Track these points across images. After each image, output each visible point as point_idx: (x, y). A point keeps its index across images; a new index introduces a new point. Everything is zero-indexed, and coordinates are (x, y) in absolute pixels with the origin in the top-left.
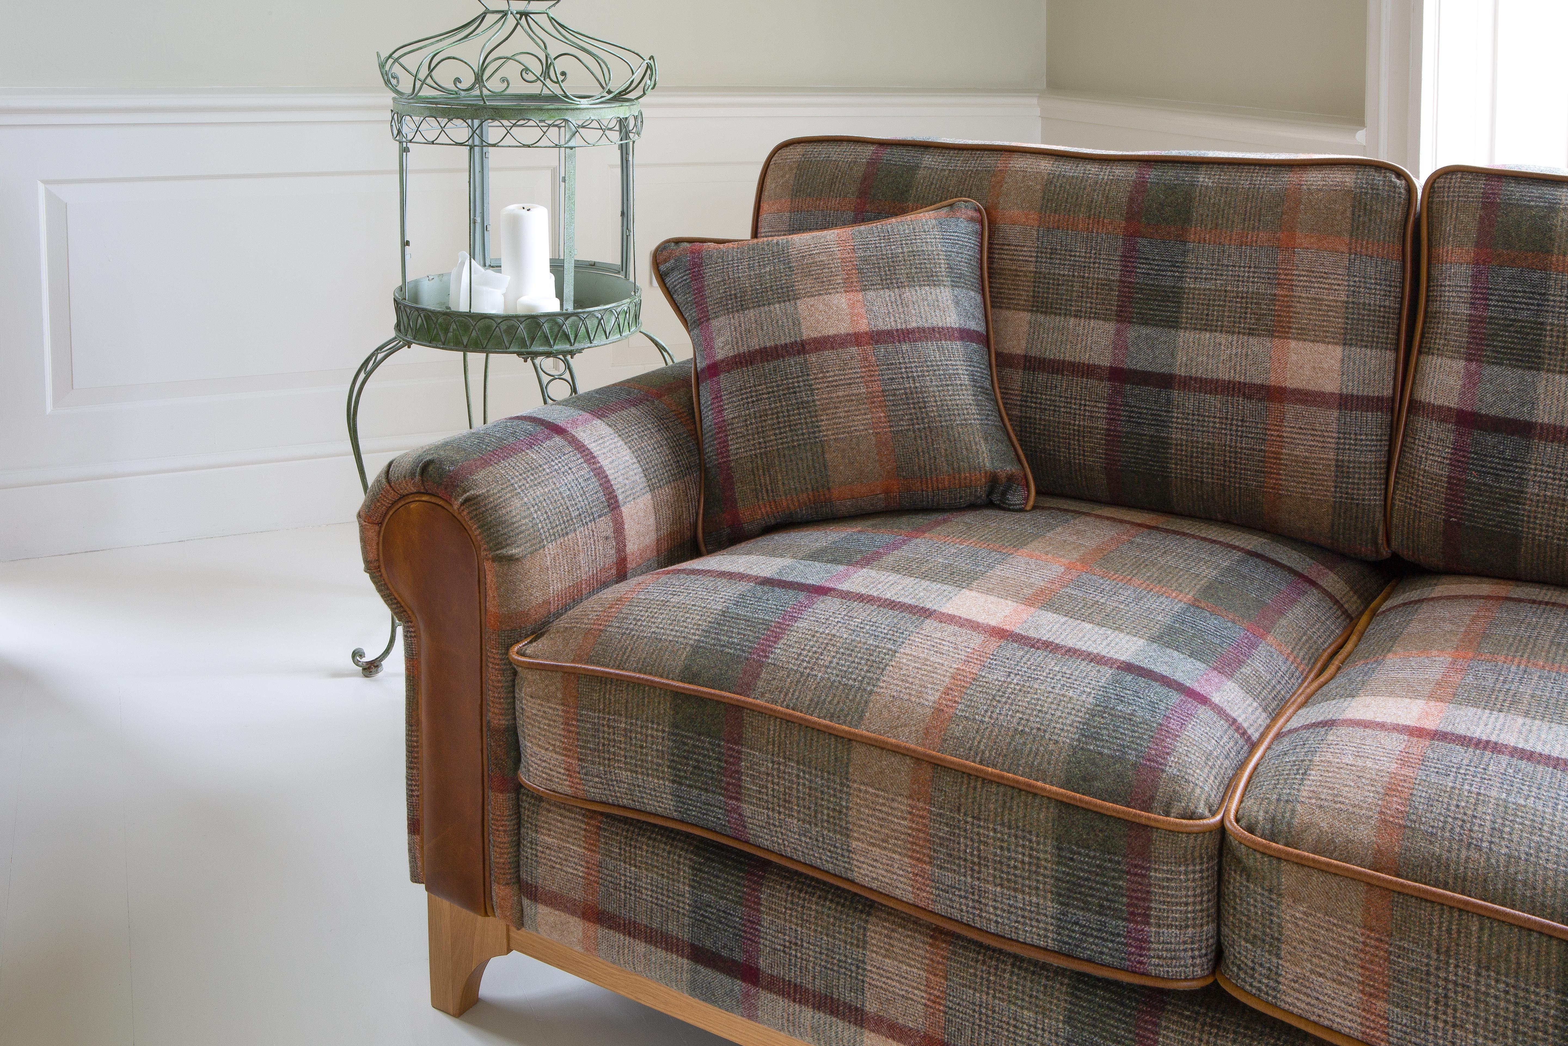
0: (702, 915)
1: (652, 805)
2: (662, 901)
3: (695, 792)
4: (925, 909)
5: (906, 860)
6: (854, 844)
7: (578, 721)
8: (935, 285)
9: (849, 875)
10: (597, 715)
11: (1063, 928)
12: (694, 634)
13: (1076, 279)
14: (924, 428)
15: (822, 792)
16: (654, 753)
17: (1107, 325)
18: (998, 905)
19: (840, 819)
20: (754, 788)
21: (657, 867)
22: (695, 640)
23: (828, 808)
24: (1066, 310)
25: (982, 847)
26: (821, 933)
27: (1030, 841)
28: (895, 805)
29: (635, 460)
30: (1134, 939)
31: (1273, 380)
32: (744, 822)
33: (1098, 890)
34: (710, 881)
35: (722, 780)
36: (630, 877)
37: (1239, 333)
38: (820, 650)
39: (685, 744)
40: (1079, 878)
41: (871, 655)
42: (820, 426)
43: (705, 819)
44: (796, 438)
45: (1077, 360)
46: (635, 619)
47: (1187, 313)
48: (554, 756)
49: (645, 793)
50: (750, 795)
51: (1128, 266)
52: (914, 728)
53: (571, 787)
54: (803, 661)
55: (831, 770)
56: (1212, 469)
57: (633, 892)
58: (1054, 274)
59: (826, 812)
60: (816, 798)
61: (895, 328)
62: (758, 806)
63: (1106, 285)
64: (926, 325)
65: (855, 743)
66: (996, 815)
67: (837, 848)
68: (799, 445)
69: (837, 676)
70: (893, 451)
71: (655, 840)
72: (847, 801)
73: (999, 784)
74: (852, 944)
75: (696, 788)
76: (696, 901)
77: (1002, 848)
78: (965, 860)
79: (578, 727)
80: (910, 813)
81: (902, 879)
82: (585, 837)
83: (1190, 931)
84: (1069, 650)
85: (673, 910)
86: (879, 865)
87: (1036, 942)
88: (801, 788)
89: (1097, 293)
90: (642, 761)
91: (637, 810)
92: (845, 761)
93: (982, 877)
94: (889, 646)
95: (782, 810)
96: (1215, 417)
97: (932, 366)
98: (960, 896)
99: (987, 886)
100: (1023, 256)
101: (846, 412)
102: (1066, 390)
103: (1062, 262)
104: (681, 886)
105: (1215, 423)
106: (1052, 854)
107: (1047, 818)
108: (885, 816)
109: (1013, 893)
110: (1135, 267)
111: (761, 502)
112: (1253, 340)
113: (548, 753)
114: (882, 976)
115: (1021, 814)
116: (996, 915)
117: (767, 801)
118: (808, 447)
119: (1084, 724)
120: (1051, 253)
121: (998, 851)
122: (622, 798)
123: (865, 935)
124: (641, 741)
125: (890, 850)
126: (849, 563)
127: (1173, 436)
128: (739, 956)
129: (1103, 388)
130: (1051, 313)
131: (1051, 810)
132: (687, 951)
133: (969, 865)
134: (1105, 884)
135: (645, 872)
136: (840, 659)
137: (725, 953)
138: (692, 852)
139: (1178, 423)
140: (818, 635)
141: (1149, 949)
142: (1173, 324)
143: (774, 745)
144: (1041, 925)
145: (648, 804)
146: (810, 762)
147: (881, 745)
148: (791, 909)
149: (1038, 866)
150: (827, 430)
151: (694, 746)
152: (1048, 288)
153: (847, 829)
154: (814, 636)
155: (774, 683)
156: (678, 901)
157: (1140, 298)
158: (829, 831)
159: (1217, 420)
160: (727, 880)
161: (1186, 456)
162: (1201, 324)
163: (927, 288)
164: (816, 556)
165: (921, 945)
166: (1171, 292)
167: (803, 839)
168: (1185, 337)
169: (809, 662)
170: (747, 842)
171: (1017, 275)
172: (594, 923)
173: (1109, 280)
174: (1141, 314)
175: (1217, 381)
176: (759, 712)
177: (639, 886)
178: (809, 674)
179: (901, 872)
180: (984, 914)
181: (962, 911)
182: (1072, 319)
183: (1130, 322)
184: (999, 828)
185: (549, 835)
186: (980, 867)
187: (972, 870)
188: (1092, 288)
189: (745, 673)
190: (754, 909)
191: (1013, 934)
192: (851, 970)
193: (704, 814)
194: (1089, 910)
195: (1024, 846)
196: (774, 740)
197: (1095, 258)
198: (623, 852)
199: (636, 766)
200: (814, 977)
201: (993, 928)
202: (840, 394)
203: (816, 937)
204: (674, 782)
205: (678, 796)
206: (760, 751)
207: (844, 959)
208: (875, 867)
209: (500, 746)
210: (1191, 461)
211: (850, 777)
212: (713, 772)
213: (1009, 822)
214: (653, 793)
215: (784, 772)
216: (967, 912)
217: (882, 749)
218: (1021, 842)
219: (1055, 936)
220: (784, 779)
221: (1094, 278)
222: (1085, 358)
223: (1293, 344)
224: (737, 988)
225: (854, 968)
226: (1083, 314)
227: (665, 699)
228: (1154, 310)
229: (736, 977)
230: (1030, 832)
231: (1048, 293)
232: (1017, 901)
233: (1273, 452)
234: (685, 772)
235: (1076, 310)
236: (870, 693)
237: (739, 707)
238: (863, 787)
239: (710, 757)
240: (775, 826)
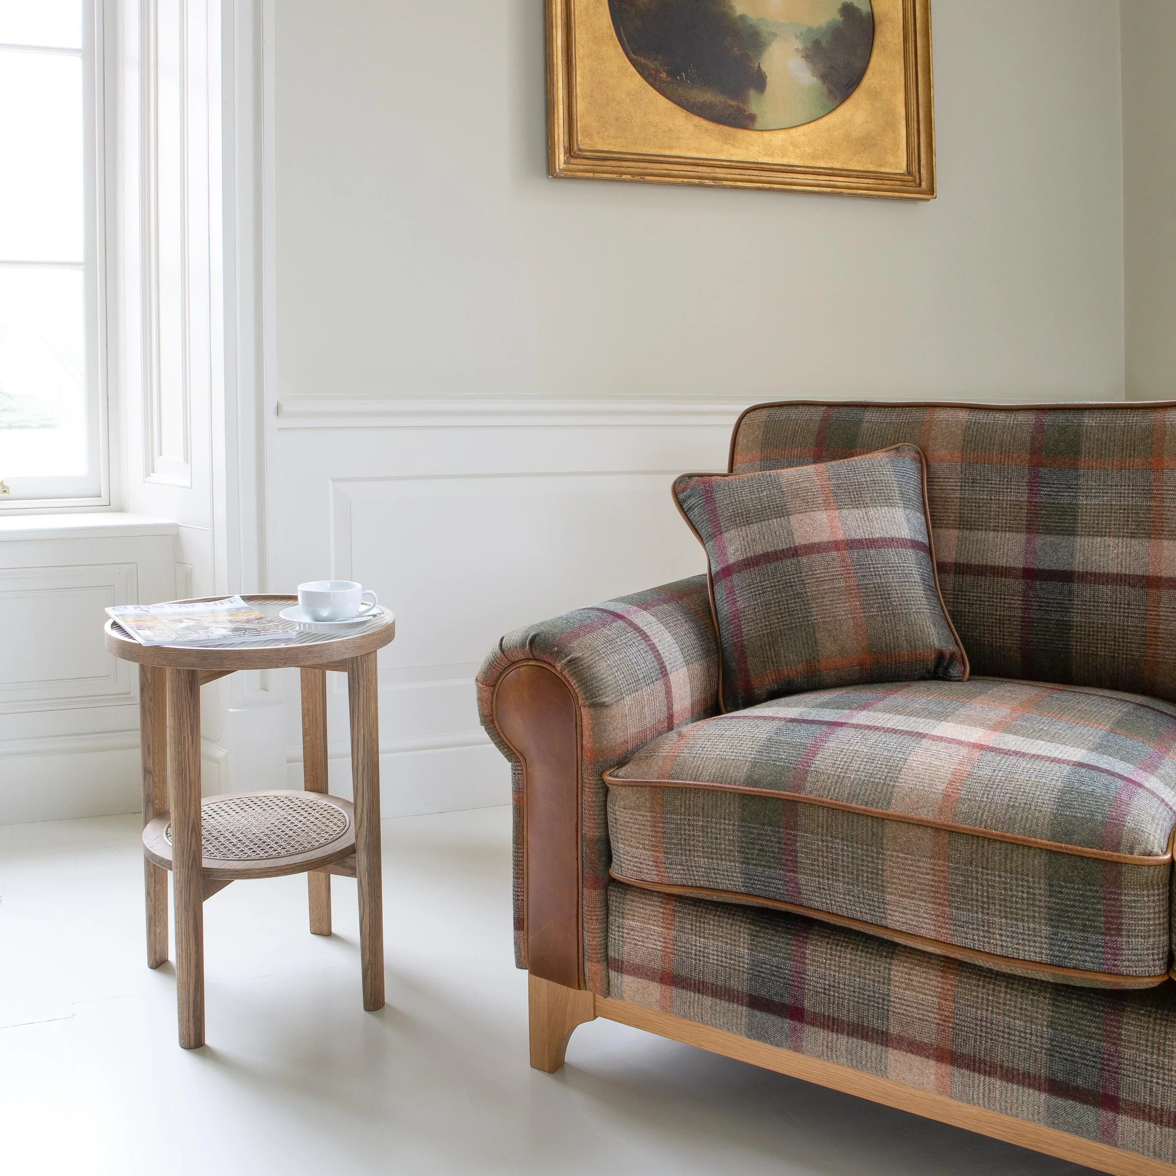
0: (759, 971)
1: (724, 884)
2: (726, 962)
3: (760, 869)
4: (945, 943)
5: (930, 905)
6: (888, 897)
7: (663, 823)
8: (891, 506)
9: (884, 923)
10: (679, 817)
11: (1054, 945)
12: (750, 754)
13: (993, 502)
14: (889, 614)
15: (862, 860)
16: (727, 843)
17: (1019, 536)
18: (1003, 932)
19: (877, 879)
20: (808, 862)
21: (721, 936)
22: (752, 758)
23: (867, 872)
24: (986, 526)
25: (990, 890)
26: (854, 976)
27: (1028, 881)
28: (921, 864)
29: (674, 641)
30: (1110, 948)
31: (1151, 571)
32: (800, 889)
33: (1082, 913)
34: (765, 943)
35: (782, 858)
36: (700, 947)
37: (1123, 536)
38: (849, 760)
39: (751, 833)
40: (1067, 905)
41: (888, 762)
42: (812, 612)
43: (767, 890)
44: (793, 621)
45: (996, 563)
46: (701, 747)
47: (1082, 523)
48: (644, 852)
49: (719, 874)
50: (804, 868)
51: (1033, 490)
52: (931, 809)
53: (658, 875)
54: (838, 768)
55: (869, 843)
56: (1105, 644)
57: (702, 958)
58: (976, 499)
59: (865, 875)
60: (858, 865)
61: (863, 537)
62: (811, 875)
63: (1017, 505)
64: (887, 536)
65: (887, 821)
66: (1000, 864)
67: (874, 902)
68: (796, 626)
69: (866, 776)
70: (867, 631)
71: (719, 916)
72: (882, 864)
73: (1001, 842)
74: (879, 982)
75: (761, 866)
76: (754, 960)
77: (1005, 889)
78: (977, 901)
79: (663, 827)
80: (933, 869)
81: (926, 921)
82: (663, 918)
83: (1151, 940)
84: (1034, 755)
85: (734, 969)
86: (907, 911)
87: (1033, 958)
88: (845, 858)
89: (1010, 512)
90: (717, 849)
91: (711, 889)
92: (880, 835)
93: (990, 912)
94: (901, 756)
95: (830, 876)
96: (1107, 603)
97: (893, 567)
98: (973, 929)
99: (994, 919)
100: (950, 486)
101: (831, 601)
102: (990, 588)
103: (982, 489)
104: (741, 950)
105: (1107, 607)
106: (1045, 890)
107: (1040, 864)
108: (913, 873)
109: (1015, 922)
110: (1039, 490)
111: (768, 672)
112: (1134, 542)
113: (639, 850)
114: (903, 1005)
115: (1020, 862)
116: (1002, 941)
117: (818, 871)
118: (803, 628)
119: (1058, 799)
120: (973, 483)
121: (1003, 891)
122: (699, 880)
123: (889, 974)
124: (716, 834)
125: (917, 899)
126: (850, 708)
127: (1074, 619)
128: (787, 1000)
129: (1018, 584)
130: (975, 529)
131: (1043, 857)
132: (746, 1000)
133: (980, 904)
134: (1086, 908)
135: (712, 942)
136: (865, 765)
137: (776, 999)
138: (750, 923)
139: (1078, 609)
140: (845, 751)
141: (1121, 955)
142: (1071, 532)
143: (823, 828)
144: (1037, 944)
145: (721, 883)
146: (852, 838)
147: (908, 821)
148: (830, 960)
149: (1034, 900)
150: (817, 615)
151: (759, 834)
152: (972, 510)
153: (882, 886)
154: (842, 752)
155: (819, 783)
156: (739, 962)
157: (1044, 514)
158: (868, 889)
159: (1109, 605)
160: (778, 942)
161: (1085, 635)
162: (1093, 531)
163: (886, 508)
164: (823, 705)
165: (934, 978)
166: (1069, 508)
167: (847, 897)
168: (1081, 542)
169: (842, 769)
170: (801, 905)
171: (946, 501)
172: (669, 985)
173: (1019, 501)
174: (1045, 526)
175: (1108, 574)
176: (810, 804)
177: (707, 953)
178: (844, 777)
179: (926, 915)
180: (992, 941)
181: (974, 940)
182: (992, 533)
183: (1037, 533)
184: (1003, 874)
185: (633, 920)
186: (989, 905)
187: (983, 908)
188: (1006, 508)
189: (795, 778)
190: (801, 962)
191: (1015, 954)
192: (878, 1003)
193: (767, 886)
194: (1074, 929)
195: (1023, 886)
196: (823, 824)
197: (1008, 485)
198: (694, 928)
199: (712, 853)
200: (849, 1011)
201: (999, 951)
202: (826, 587)
203: (850, 980)
204: (743, 863)
205: (746, 874)
206: (812, 833)
207: (872, 994)
208: (905, 914)
209: (594, 853)
210: (1089, 639)
211: (884, 847)
212: (775, 853)
213: (1011, 868)
214: (725, 873)
215: (832, 848)
216: (979, 940)
217: (909, 823)
218: (1020, 883)
219: (1048, 952)
220: (832, 853)
221: (1007, 500)
222: (1003, 562)
223: (1166, 543)
224: (786, 1025)
225: (880, 1001)
226: (1000, 528)
227: (734, 800)
228: (1056, 522)
229: (785, 1017)
230: (1027, 875)
231: (971, 514)
232: (1018, 928)
233: (1153, 628)
234: (752, 854)
235: (996, 526)
236: (893, 786)
237: (791, 804)
238: (895, 854)
239: (771, 841)
240: (824, 889)
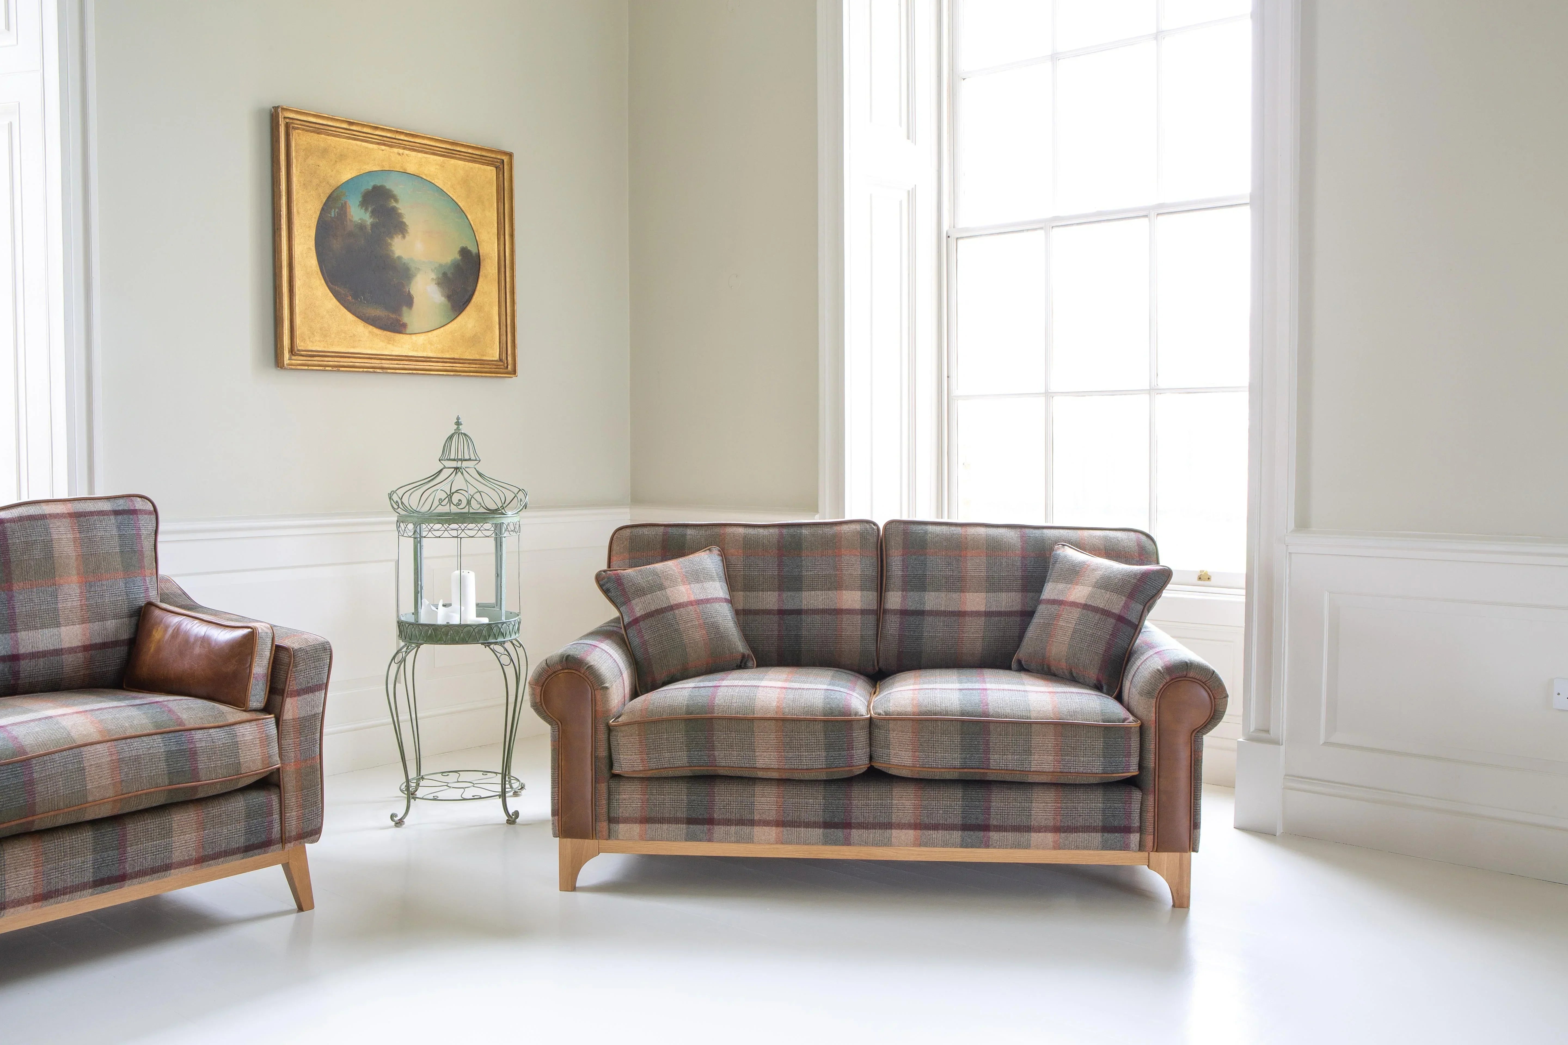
0: (692, 805)
1: (676, 765)
2: (675, 804)
3: (695, 753)
4: (780, 771)
5: (775, 753)
6: (756, 754)
7: (646, 740)
8: (713, 582)
9: (752, 767)
10: (653, 736)
11: (828, 760)
12: (684, 702)
13: (761, 577)
14: (719, 638)
15: (745, 739)
16: (679, 743)
17: (774, 593)
18: (807, 759)
19: (751, 747)
20: (719, 745)
21: (672, 793)
22: (686, 704)
23: (747, 744)
24: (758, 589)
25: (800, 742)
26: (738, 796)
27: (816, 735)
28: (771, 736)
30: (850, 756)
31: (838, 606)
32: (715, 760)
33: (837, 744)
34: (695, 792)
35: (706, 746)
36: (662, 800)
37: (825, 590)
38: (729, 700)
39: (691, 737)
40: (832, 742)
41: (747, 698)
42: (683, 638)
43: (699, 762)
44: (674, 644)
45: (764, 608)
47: (805, 585)
48: (635, 756)
49: (675, 759)
51: (780, 569)
52: (773, 713)
53: (643, 767)
54: (727, 703)
55: (747, 731)
56: (818, 645)
57: (662, 806)
58: (751, 575)
59: (746, 746)
60: (742, 742)
61: (703, 598)
62: (721, 751)
63: (773, 578)
64: (714, 597)
65: (753, 721)
66: (805, 731)
68: (676, 647)
69: (740, 705)
70: (709, 647)
71: (670, 783)
72: (754, 740)
73: (802, 721)
74: (749, 797)
75: (696, 751)
76: (689, 801)
77: (807, 740)
79: (645, 742)
80: (775, 738)
81: (774, 761)
82: (641, 791)
83: (864, 750)
84: (807, 689)
85: (679, 807)
86: (766, 758)
87: (820, 770)
88: (736, 740)
89: (769, 581)
90: (674, 747)
91: (671, 767)
92: (751, 727)
93: (801, 751)
94: (751, 695)
95: (730, 751)
96: (818, 625)
97: (718, 612)
98: (794, 760)
99: (803, 754)
100: (740, 568)
102: (761, 621)
103: (754, 570)
104: (683, 797)
105: (818, 627)
106: (823, 737)
108: (767, 741)
109: (812, 753)
110: (783, 569)
112: (830, 592)
113: (632, 756)
114: (760, 805)
115: (812, 728)
116: (806, 763)
117: (724, 748)
118: (680, 647)
119: (824, 702)
120: (750, 566)
122: (663, 766)
123: (754, 794)
124: (673, 741)
125: (770, 752)
126: (715, 681)
127: (803, 634)
128: (706, 816)
129: (775, 618)
130: (751, 591)
131: (822, 724)
132: (684, 821)
133: (797, 748)
134: (840, 741)
135: (667, 796)
136: (737, 701)
137: (700, 817)
138: (686, 783)
139: (805, 629)
140: (726, 695)
141: (854, 758)
142: (800, 589)
144: (821, 761)
145: (674, 765)
146: (739, 730)
147: (765, 719)
148: (727, 792)
150: (686, 640)
151: (694, 737)
152: (749, 581)
153: (754, 749)
154: (724, 697)
155: (720, 709)
156: (681, 804)
157: (786, 581)
158: (747, 752)
159: (820, 626)
160: (700, 790)
162: (810, 589)
163: (710, 583)
164: (703, 682)
165: (776, 789)
166: (798, 578)
167: (738, 757)
168: (805, 594)
169: (729, 703)
170: (716, 768)
171: (738, 577)
172: (645, 824)
173: (774, 575)
174: (787, 587)
175: (819, 610)
176: (719, 718)
177: (665, 803)
178: (731, 706)
179: (774, 757)
180: (802, 764)
181: (795, 765)
182: (761, 593)
183: (783, 591)
184: (806, 735)
185: (625, 795)
186: (800, 748)
187: (798, 750)
188: (767, 579)
189: (710, 709)
190: (712, 796)
191: (812, 767)
193: (699, 760)
194: (835, 751)
195: (814, 737)
196: (725, 727)
197: (767, 567)
198: (658, 792)
199: (671, 750)
200: (735, 814)
201: (805, 768)
202: (688, 624)
203: (736, 799)
204: (687, 751)
205: (689, 757)
206: (720, 731)
209: (602, 764)
210: (810, 642)
211: (754, 732)
212: (703, 743)
213: (810, 731)
215: (730, 737)
216: (797, 765)
219: (825, 763)
220: (730, 739)
221: (768, 575)
222: (768, 607)
223: (843, 592)
224: (704, 830)
225: (750, 806)
226: (765, 590)
227: (681, 723)
228: (792, 585)
229: (705, 826)
230: (816, 732)
231: (749, 583)
232: (813, 756)
233: (839, 634)
234: (692, 746)
235: (762, 589)
236: (754, 706)
237: (711, 719)
238: (759, 734)
239: (701, 739)
240: (727, 756)
